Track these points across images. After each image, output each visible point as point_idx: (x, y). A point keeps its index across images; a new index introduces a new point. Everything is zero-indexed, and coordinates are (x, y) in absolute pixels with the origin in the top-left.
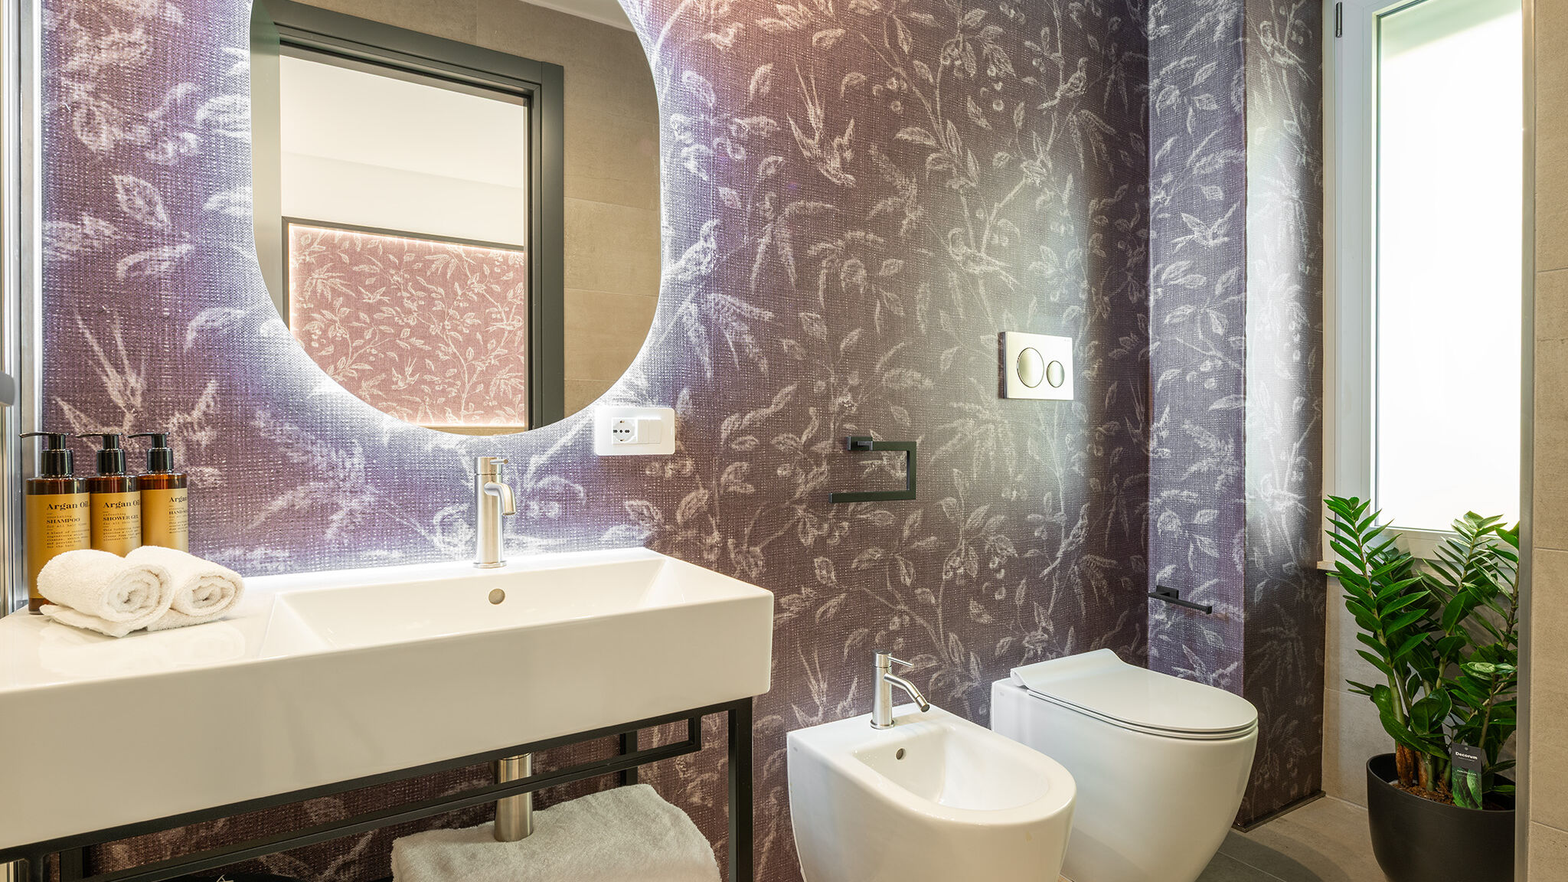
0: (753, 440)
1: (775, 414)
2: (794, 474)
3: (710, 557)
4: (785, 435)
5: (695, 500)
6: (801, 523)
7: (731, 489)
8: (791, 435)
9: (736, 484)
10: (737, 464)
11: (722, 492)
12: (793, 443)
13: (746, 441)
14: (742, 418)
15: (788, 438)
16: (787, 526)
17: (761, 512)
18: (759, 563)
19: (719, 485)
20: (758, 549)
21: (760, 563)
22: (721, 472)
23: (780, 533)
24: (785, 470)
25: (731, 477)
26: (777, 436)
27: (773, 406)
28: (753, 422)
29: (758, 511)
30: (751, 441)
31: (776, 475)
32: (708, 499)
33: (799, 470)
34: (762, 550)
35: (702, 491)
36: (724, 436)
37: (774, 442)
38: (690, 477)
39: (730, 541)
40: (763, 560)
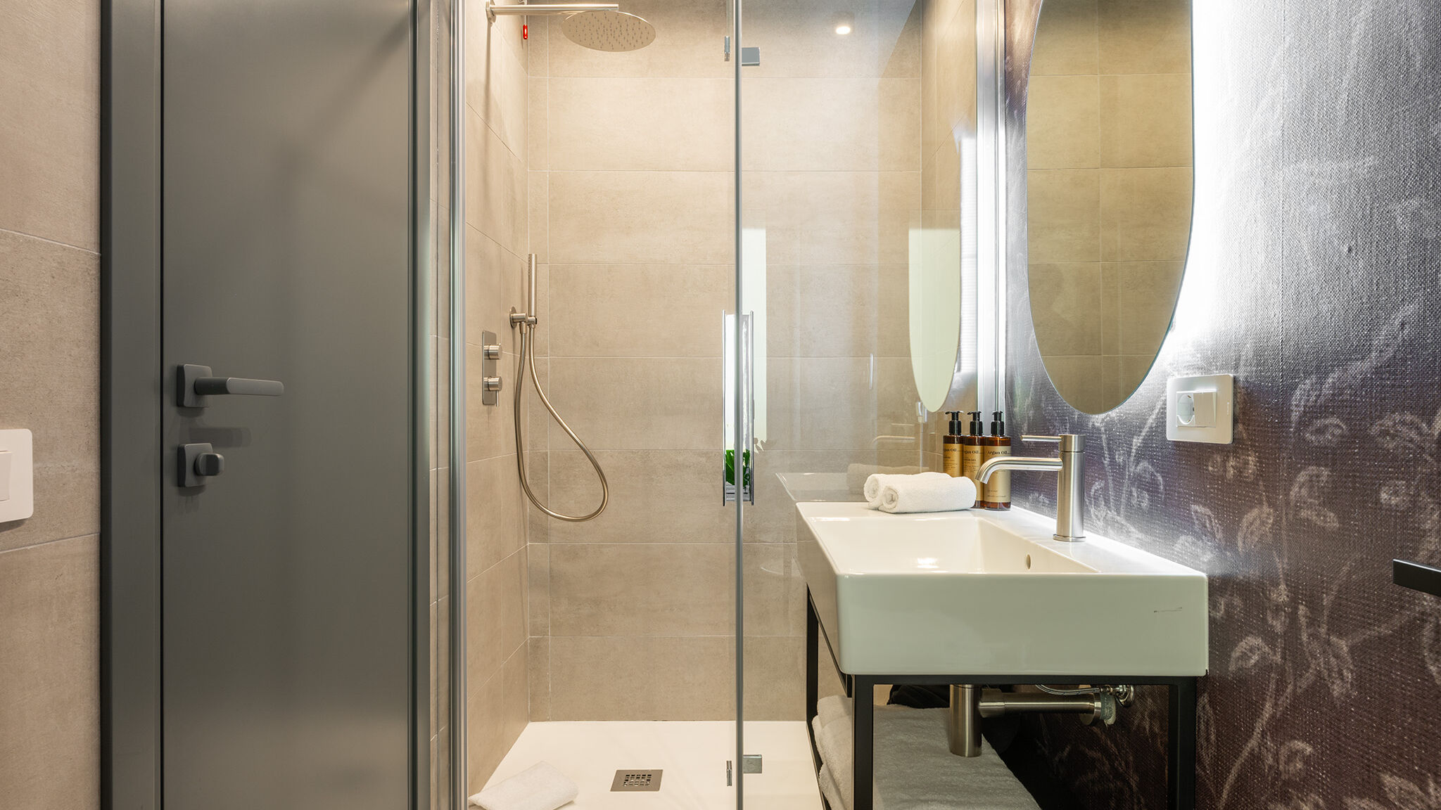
0: (1338, 426)
1: (1377, 371)
2: (1414, 506)
3: (1275, 623)
4: (1397, 417)
5: (1258, 522)
6: (1429, 626)
7: (1304, 514)
8: (1409, 418)
9: (1310, 506)
10: (1312, 469)
11: (1291, 517)
12: (1413, 435)
13: (1326, 426)
14: (1322, 384)
15: (1403, 423)
16: (1398, 621)
17: (1349, 573)
18: (1345, 673)
19: (1288, 503)
20: (1343, 645)
21: (1348, 676)
22: (1291, 481)
23: (1385, 630)
24: (1396, 493)
25: (1304, 492)
26: (1381, 418)
27: (1374, 354)
28: (1338, 390)
29: (1345, 569)
30: (1335, 427)
31: (1377, 501)
32: (1273, 525)
33: (1425, 498)
34: (1352, 650)
35: (1266, 509)
36: (1295, 416)
37: (1374, 430)
38: (1252, 483)
39: (1302, 610)
40: (1352, 672)
